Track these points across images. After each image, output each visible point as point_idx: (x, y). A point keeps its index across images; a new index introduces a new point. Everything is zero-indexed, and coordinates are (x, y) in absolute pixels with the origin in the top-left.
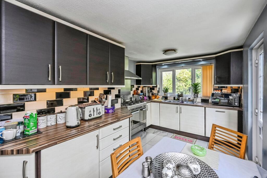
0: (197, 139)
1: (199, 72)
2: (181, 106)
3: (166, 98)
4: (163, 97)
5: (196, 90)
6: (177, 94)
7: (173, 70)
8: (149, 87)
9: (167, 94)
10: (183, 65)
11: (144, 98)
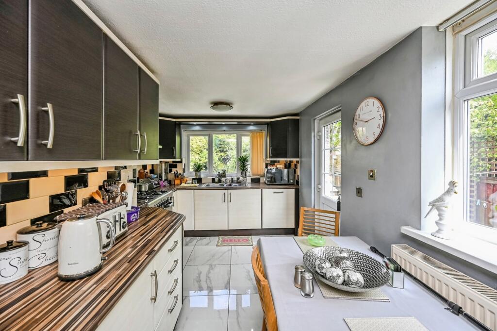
0: (251, 235)
1: (246, 140)
2: (230, 191)
3: (199, 181)
4: (193, 179)
5: (245, 166)
6: (218, 173)
7: (210, 134)
8: (166, 162)
9: (200, 174)
10: (225, 128)
11: (161, 184)
